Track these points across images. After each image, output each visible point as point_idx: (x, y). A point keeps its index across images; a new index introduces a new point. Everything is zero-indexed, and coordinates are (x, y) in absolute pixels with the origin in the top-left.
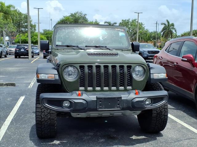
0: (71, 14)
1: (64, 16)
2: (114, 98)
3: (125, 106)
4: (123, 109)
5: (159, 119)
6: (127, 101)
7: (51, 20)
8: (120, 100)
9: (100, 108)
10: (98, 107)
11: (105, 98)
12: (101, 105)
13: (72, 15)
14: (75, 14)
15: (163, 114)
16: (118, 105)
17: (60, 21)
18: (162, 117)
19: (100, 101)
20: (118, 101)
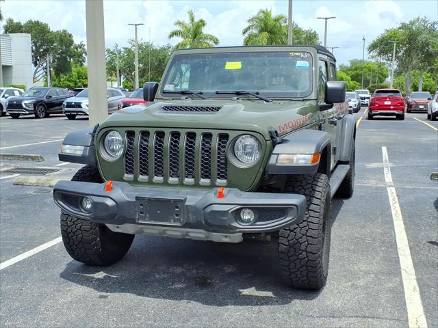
0: (402, 24)
1: (388, 29)
2: (168, 201)
3: (192, 219)
4: (188, 225)
5: (295, 257)
6: (194, 210)
7: (364, 40)
8: (179, 206)
9: (141, 218)
10: (137, 217)
11: (149, 200)
12: (142, 213)
13: (404, 26)
14: (412, 23)
15: (303, 247)
16: (177, 215)
17: (377, 40)
18: (301, 254)
19: (142, 205)
20: (177, 207)
